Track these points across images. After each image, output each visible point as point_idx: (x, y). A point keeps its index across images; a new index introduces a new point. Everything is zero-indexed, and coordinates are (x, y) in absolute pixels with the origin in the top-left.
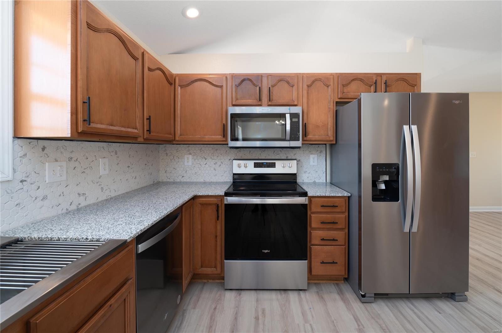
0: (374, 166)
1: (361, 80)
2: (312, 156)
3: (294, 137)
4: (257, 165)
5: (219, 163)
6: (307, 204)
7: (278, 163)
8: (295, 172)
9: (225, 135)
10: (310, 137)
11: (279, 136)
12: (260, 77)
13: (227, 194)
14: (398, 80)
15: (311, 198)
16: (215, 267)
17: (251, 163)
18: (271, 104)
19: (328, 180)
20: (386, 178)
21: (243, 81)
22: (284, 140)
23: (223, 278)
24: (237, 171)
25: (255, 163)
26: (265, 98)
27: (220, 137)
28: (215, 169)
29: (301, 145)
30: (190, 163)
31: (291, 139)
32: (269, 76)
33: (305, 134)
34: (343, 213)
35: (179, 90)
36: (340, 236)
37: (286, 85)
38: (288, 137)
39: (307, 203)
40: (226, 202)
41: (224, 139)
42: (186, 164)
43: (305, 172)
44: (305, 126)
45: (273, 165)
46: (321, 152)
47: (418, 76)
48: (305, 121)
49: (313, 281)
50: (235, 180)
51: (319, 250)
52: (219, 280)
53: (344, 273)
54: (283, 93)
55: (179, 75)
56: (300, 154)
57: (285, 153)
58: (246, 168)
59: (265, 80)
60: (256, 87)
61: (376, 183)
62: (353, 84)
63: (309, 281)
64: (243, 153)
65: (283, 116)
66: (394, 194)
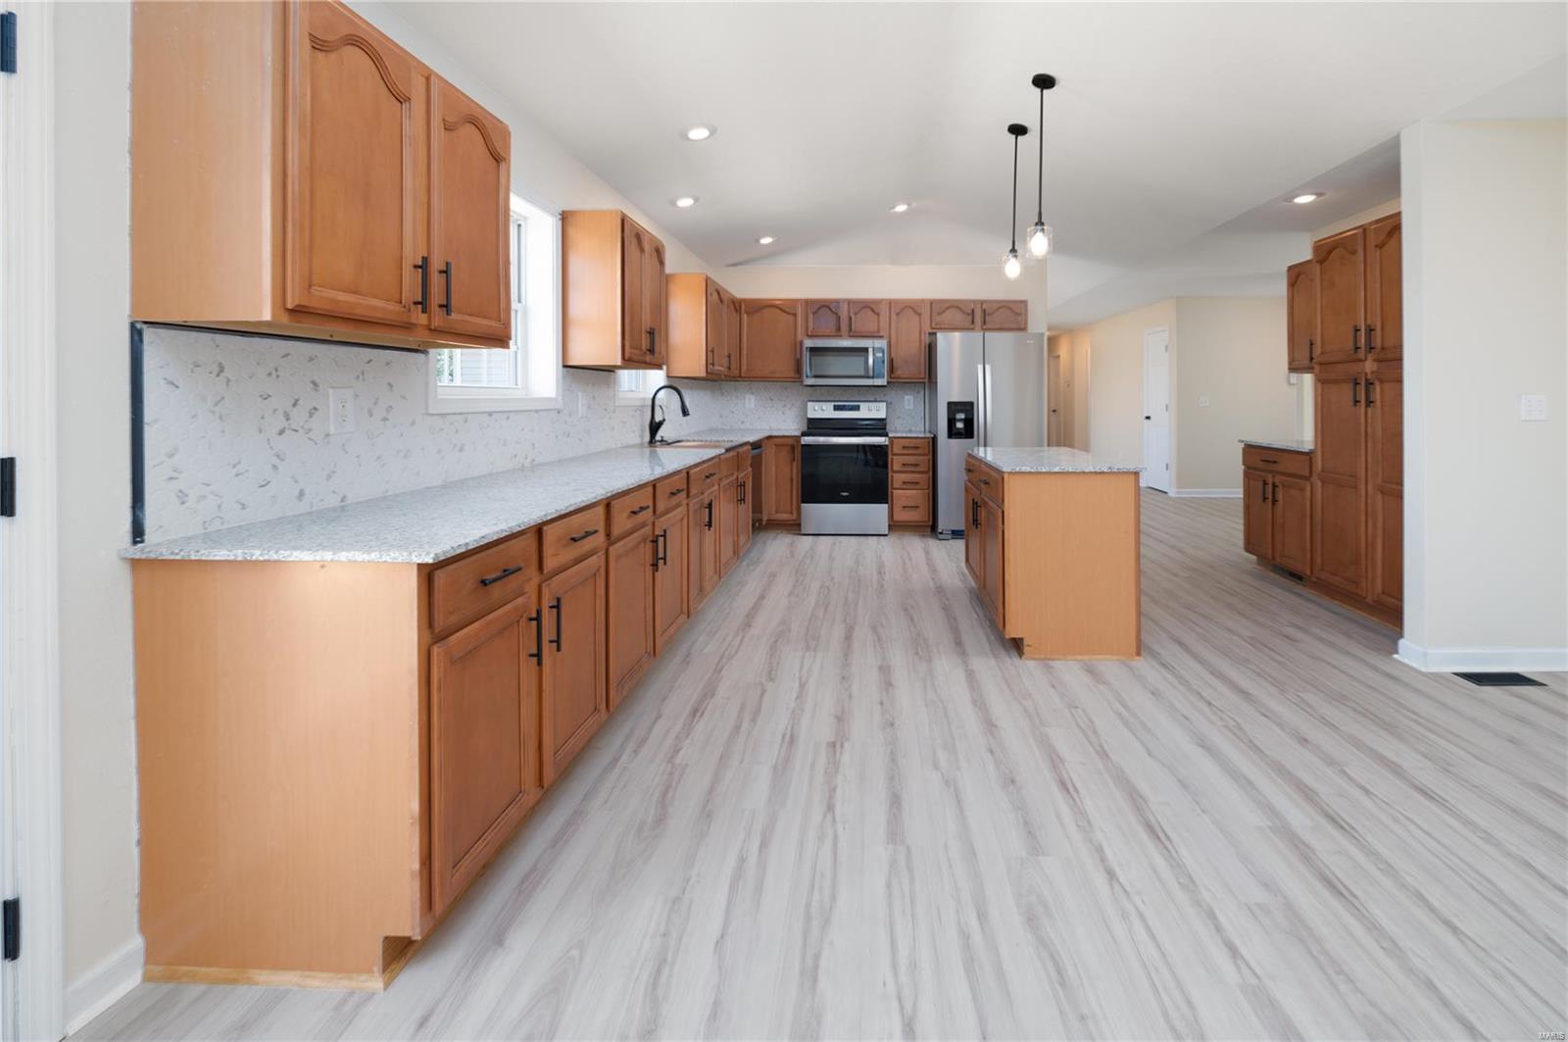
0: (950, 404)
1: (958, 307)
3: (878, 373)
4: (837, 408)
5: (789, 406)
6: (887, 446)
7: (863, 406)
8: (884, 417)
9: (801, 371)
10: (899, 373)
11: (862, 373)
12: (837, 302)
13: (804, 434)
14: (1000, 308)
15: (892, 440)
16: (791, 513)
17: (831, 405)
18: (853, 335)
19: (927, 429)
20: (962, 416)
21: (821, 307)
22: (868, 377)
23: (799, 525)
24: (811, 415)
25: (835, 406)
26: (845, 328)
27: (793, 375)
28: (783, 413)
29: (885, 384)
30: (753, 405)
31: (875, 377)
32: (850, 302)
33: (892, 370)
34: (925, 455)
35: (748, 314)
36: (925, 479)
37: (870, 312)
38: (872, 374)
39: (887, 443)
40: (803, 443)
41: (797, 376)
42: (747, 406)
43: (899, 418)
44: (893, 360)
45: (857, 408)
46: (918, 392)
47: (1024, 303)
48: (893, 355)
49: (895, 526)
50: (811, 421)
51: (901, 496)
52: (795, 527)
53: (927, 519)
54: (865, 321)
55: (744, 300)
56: (892, 395)
57: (872, 393)
58: (824, 411)
59: (846, 306)
60: (836, 314)
61: (951, 422)
62: (948, 311)
63: (890, 527)
64: (820, 393)
65: (866, 350)
66: (968, 432)
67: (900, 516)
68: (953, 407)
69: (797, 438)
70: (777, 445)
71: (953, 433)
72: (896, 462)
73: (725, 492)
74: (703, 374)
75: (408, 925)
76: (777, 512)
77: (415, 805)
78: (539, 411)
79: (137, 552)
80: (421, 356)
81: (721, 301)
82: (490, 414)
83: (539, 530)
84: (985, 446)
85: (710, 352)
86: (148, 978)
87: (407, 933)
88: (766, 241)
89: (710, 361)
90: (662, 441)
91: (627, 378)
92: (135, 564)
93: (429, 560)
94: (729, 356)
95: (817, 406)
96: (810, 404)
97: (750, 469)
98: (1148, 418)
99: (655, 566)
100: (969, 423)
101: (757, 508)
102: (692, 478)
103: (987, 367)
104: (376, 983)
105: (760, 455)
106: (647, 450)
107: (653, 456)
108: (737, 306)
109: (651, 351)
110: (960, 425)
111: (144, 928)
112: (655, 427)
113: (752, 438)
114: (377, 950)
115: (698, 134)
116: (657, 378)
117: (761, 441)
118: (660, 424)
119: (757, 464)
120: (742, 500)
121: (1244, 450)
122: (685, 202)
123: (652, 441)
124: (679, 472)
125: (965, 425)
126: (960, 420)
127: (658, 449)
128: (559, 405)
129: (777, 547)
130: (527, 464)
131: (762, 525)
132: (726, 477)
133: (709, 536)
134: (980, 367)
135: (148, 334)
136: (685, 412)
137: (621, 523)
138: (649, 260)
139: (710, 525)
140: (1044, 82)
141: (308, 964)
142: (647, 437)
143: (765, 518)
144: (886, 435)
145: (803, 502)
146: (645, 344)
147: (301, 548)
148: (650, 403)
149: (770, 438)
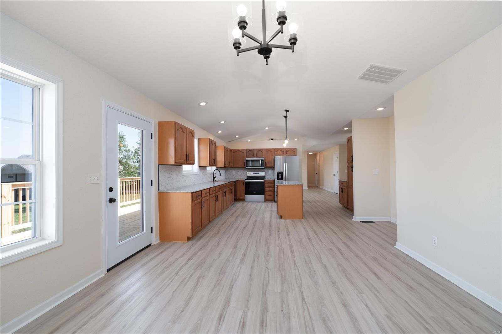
1: (280, 150)
2: (270, 171)
3: (262, 165)
4: (253, 173)
5: (243, 173)
6: (264, 182)
8: (264, 175)
9: (245, 165)
10: (267, 165)
11: (259, 166)
12: (253, 150)
13: (246, 179)
14: (290, 150)
16: (243, 197)
17: (252, 173)
18: (257, 157)
19: (273, 178)
21: (250, 151)
24: (248, 175)
26: (255, 155)
27: (244, 166)
28: (241, 175)
29: (264, 168)
30: (235, 173)
31: (262, 166)
32: (256, 149)
33: (266, 165)
34: (273, 184)
35: (233, 153)
36: (272, 189)
37: (261, 152)
38: (261, 166)
40: (246, 181)
42: (233, 173)
43: (267, 176)
44: (265, 163)
45: (258, 173)
46: (272, 170)
47: (296, 149)
48: (266, 161)
49: (266, 200)
50: (248, 177)
51: (267, 193)
52: (244, 200)
53: (273, 198)
54: (260, 154)
55: (232, 149)
56: (266, 170)
57: (261, 170)
58: (251, 174)
59: (255, 150)
60: (253, 152)
61: (278, 176)
62: (278, 151)
63: (265, 200)
64: (250, 170)
65: (260, 160)
66: (282, 179)
67: (267, 198)
68: (278, 173)
69: (244, 180)
70: (240, 182)
71: (278, 179)
72: (266, 186)
73: (228, 190)
74: (223, 166)
75: (190, 235)
76: (240, 197)
77: (191, 221)
78: (195, 175)
79: (159, 191)
80: (181, 166)
81: (227, 150)
82: (189, 175)
83: (201, 191)
84: (286, 181)
85: (225, 162)
86: (160, 241)
87: (190, 236)
88: (237, 136)
89: (225, 164)
90: (215, 181)
91: (209, 168)
92: (159, 192)
93: (193, 192)
94: (229, 163)
95: (249, 173)
96: (247, 173)
97: (233, 187)
98: (334, 175)
99: (216, 201)
100: (282, 176)
101: (235, 196)
102: (222, 187)
103: (286, 164)
104: (187, 242)
105: (236, 184)
106: (213, 182)
107: (214, 183)
108: (231, 151)
109: (214, 163)
110: (280, 177)
111: (160, 236)
112: (214, 178)
113: (234, 180)
114: (186, 238)
115: (223, 122)
116: (214, 168)
117: (236, 181)
118: (215, 177)
119: (235, 186)
120: (232, 193)
121: (339, 182)
122: (220, 132)
123: (214, 181)
124: (219, 185)
125: (281, 177)
126: (280, 176)
127: (215, 182)
128: (198, 174)
129: (239, 204)
130: (194, 184)
131: (236, 200)
132: (229, 188)
133: (225, 198)
134: (284, 164)
135: (160, 166)
136: (221, 175)
137: (211, 192)
138: (213, 146)
139: (225, 196)
140: (287, 111)
141: (178, 240)
142: (212, 180)
143: (237, 198)
144: (264, 180)
145: (246, 194)
146: (213, 162)
147: (178, 191)
148: (213, 173)
149: (238, 180)
